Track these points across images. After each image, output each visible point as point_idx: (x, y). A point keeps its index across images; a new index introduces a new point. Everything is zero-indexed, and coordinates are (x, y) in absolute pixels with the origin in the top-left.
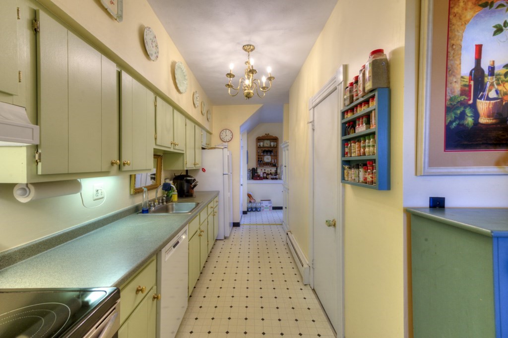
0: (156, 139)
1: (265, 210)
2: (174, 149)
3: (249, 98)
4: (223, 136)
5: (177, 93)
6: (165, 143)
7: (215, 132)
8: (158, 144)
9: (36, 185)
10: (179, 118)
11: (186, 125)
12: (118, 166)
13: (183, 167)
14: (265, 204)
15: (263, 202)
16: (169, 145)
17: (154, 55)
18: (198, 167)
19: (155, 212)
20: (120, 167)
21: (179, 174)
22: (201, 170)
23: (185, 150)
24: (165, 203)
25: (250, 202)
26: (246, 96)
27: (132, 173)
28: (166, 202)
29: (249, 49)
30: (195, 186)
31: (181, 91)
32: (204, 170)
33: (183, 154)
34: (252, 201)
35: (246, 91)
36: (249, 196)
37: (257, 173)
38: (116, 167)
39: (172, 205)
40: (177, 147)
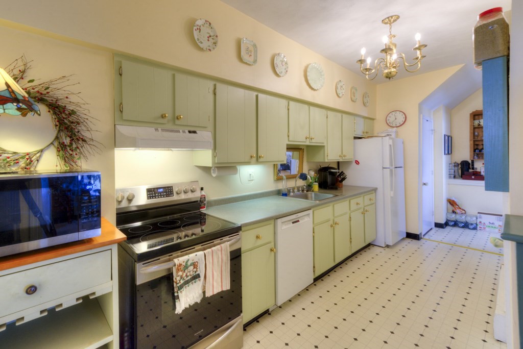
0: (288, 136)
1: (487, 229)
2: (310, 142)
3: (390, 78)
4: (391, 119)
5: (313, 91)
6: (299, 138)
7: (380, 116)
8: (290, 140)
9: (218, 168)
10: (316, 113)
11: (327, 117)
12: (257, 159)
13: (324, 158)
14: (485, 219)
15: (482, 215)
16: (304, 140)
17: (284, 71)
18: (347, 158)
19: (293, 197)
20: (257, 160)
21: (327, 166)
22: (354, 162)
23: (326, 142)
24: (305, 192)
25: (454, 212)
26: (387, 77)
27: (275, 163)
28: (307, 191)
29: (390, 20)
30: (344, 179)
31: (316, 88)
32: (357, 162)
33: (324, 146)
34: (458, 211)
35: (386, 71)
36: (451, 202)
37: (473, 169)
38: (254, 159)
39: (311, 194)
40: (313, 141)
